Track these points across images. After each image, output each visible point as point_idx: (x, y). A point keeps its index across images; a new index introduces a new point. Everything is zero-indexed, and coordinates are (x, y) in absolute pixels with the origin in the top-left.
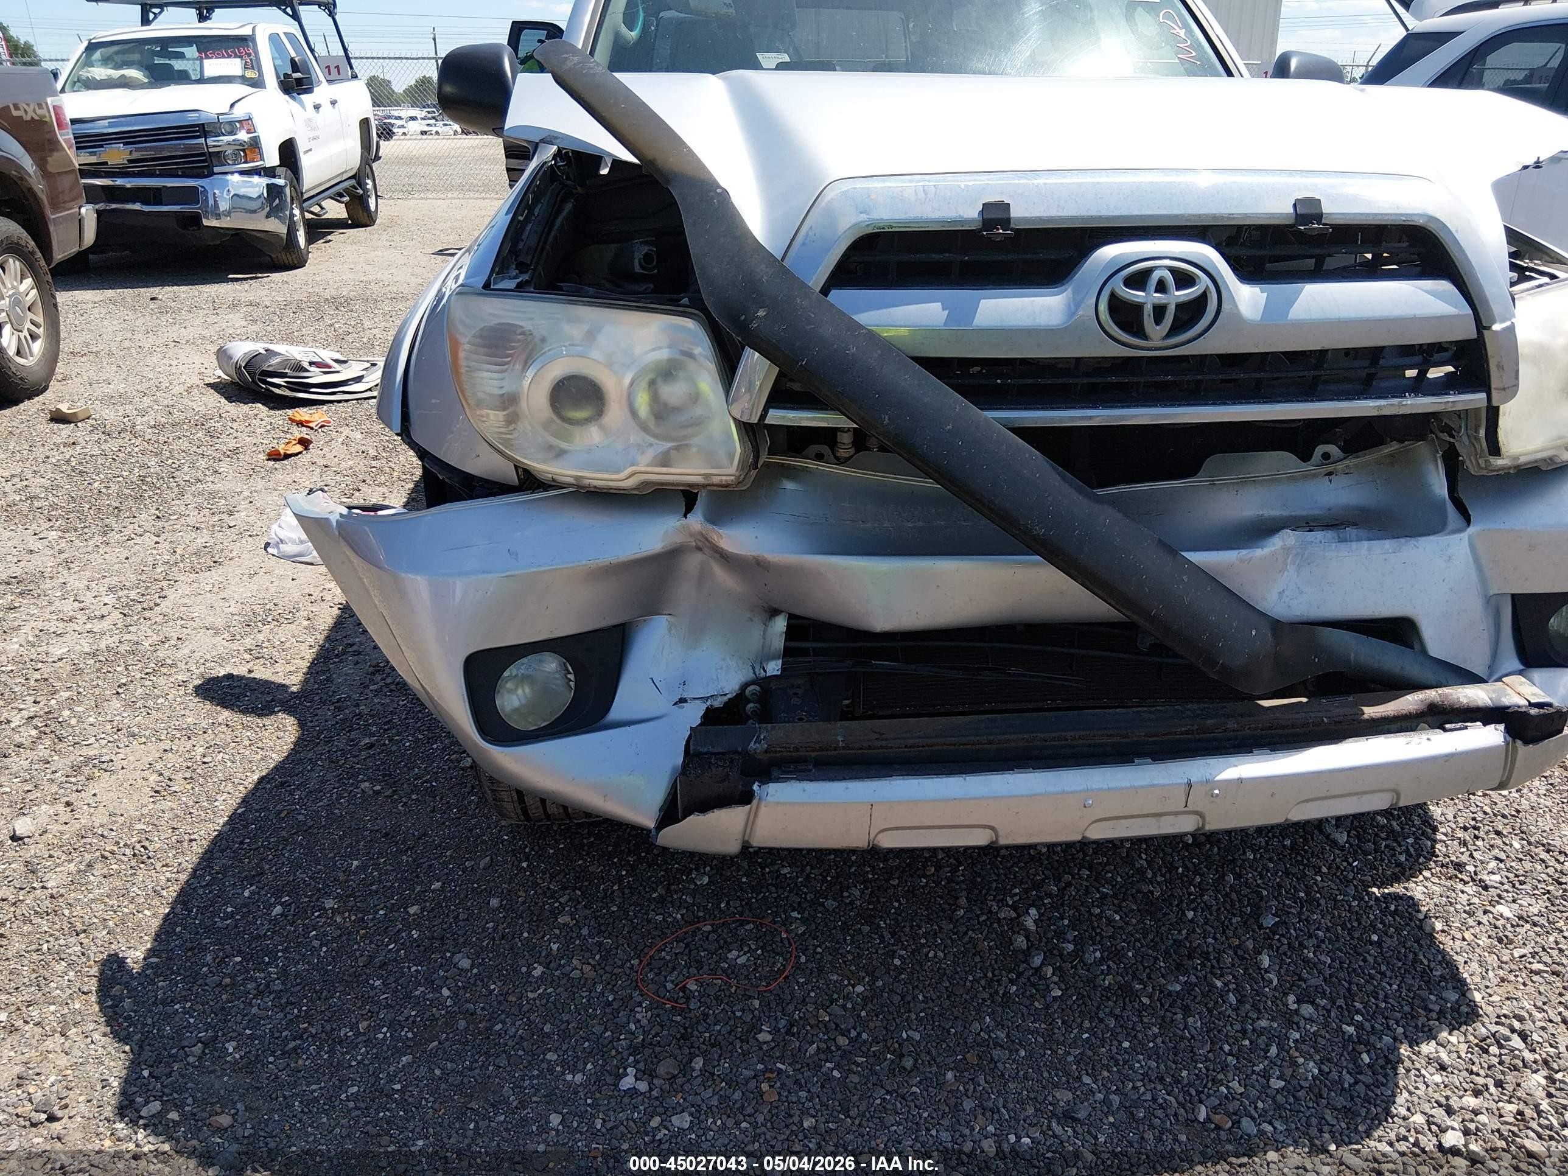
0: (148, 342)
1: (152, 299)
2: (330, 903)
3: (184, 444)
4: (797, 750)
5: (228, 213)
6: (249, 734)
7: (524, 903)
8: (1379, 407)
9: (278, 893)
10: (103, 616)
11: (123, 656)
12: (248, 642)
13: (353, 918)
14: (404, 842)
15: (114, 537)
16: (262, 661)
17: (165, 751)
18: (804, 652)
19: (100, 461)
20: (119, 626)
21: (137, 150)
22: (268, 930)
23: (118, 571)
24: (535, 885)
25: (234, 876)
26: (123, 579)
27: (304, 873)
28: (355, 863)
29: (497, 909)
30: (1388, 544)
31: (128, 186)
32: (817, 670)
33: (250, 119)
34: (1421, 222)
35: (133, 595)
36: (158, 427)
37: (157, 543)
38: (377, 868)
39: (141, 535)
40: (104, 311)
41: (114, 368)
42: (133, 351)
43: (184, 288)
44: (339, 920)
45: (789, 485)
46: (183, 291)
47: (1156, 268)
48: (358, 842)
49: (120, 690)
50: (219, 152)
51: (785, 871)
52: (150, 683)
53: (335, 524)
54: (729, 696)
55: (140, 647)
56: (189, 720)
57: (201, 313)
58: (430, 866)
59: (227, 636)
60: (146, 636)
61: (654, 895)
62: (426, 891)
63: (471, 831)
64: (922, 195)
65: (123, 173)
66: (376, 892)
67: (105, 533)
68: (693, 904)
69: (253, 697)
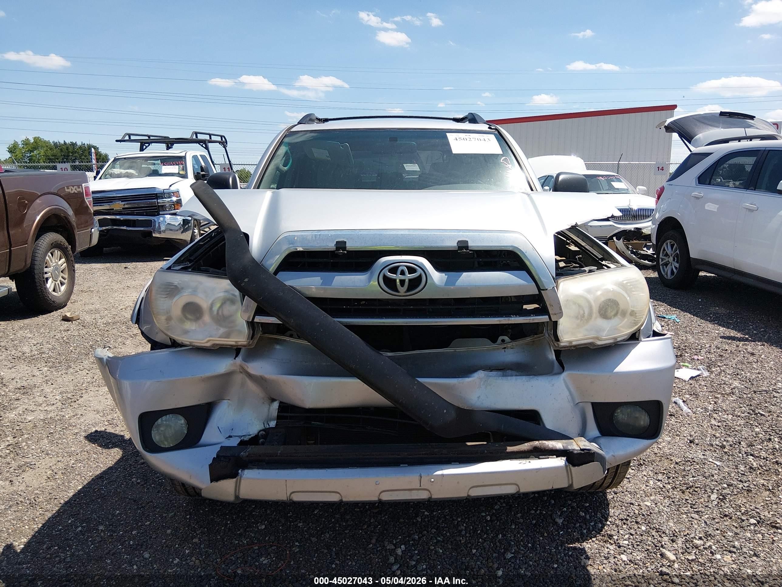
0: (116, 286)
1: (125, 268)
2: (101, 528)
3: (115, 331)
4: (260, 456)
5: (164, 231)
6: (95, 456)
7: (181, 533)
8: (500, 321)
9: (83, 521)
10: (53, 404)
11: (56, 421)
12: (109, 417)
13: (109, 534)
14: (141, 504)
15: (71, 370)
16: (112, 425)
17: (58, 461)
18: (286, 418)
19: (77, 338)
20: (59, 408)
21: (127, 204)
22: (72, 537)
23: (67, 385)
24: (189, 525)
25: (67, 514)
26: (68, 389)
27: (96, 514)
28: (118, 512)
29: (169, 534)
30: (524, 378)
31: (122, 219)
32: (289, 426)
33: (178, 192)
34: (511, 249)
35: (69, 396)
36: (107, 324)
37: (87, 374)
38: (126, 514)
39: (82, 370)
40: (102, 272)
41: (97, 298)
42: (108, 290)
43: (141, 263)
44: (102, 534)
45: (278, 347)
46: (140, 265)
47: (401, 266)
48: (122, 503)
49: (49, 436)
50: (164, 205)
51: (300, 525)
52: (62, 433)
53: (105, 360)
54: (252, 436)
55: (64, 418)
56: (73, 449)
57: (144, 274)
58: (148, 515)
59: (101, 415)
60: (68, 413)
61: (238, 532)
62: (142, 525)
63: (171, 501)
64: (314, 238)
65: (120, 213)
66: (122, 524)
67: (67, 369)
68: (254, 537)
69: (103, 440)
